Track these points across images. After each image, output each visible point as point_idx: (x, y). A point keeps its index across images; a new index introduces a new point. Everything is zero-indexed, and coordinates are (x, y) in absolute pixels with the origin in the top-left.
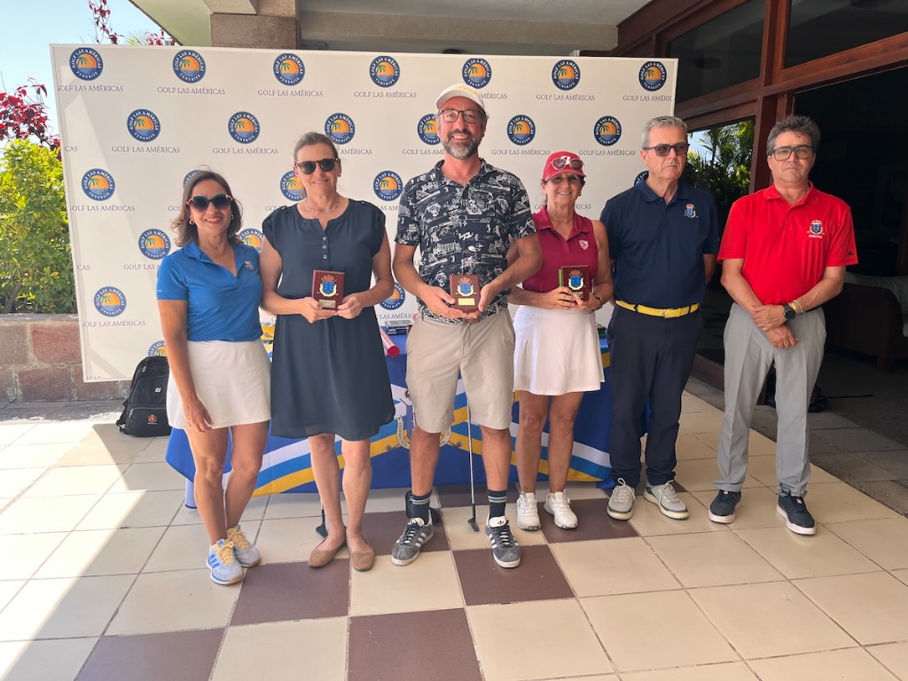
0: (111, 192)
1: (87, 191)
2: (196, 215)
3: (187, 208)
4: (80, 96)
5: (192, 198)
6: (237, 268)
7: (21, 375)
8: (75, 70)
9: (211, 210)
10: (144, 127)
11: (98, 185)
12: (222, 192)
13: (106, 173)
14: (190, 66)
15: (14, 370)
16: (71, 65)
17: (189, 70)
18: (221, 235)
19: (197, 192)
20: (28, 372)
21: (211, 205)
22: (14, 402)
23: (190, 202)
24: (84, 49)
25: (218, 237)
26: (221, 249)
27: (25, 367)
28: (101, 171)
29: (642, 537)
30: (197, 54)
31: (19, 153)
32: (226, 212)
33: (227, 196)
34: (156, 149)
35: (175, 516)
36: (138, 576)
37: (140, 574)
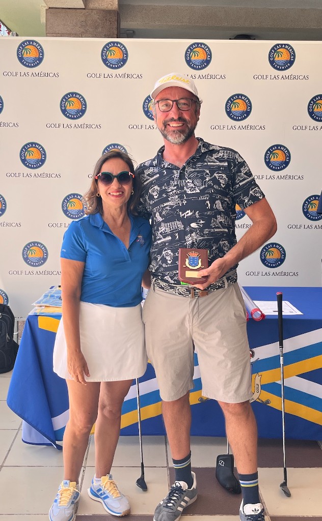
3: (96, 182)
5: (101, 174)
9: (115, 184)
12: (127, 170)
17: (30, 57)
21: (115, 180)
23: (98, 177)
30: (37, 43)
32: (127, 188)
33: (130, 173)
35: (6, 457)
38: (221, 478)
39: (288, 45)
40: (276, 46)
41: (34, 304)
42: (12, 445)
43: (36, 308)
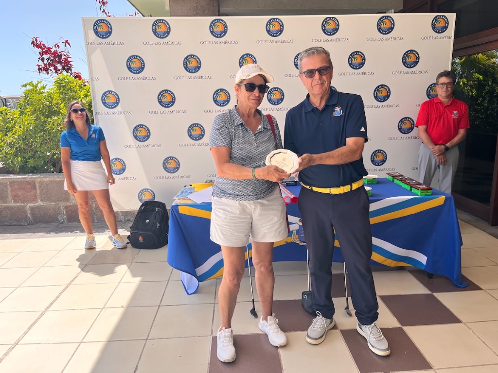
0: (118, 103)
1: (104, 104)
4: (99, 48)
7: (66, 208)
8: (96, 33)
10: (135, 65)
11: (111, 100)
13: (115, 93)
14: (162, 29)
15: (62, 205)
16: (94, 30)
17: (161, 31)
20: (70, 206)
22: (62, 223)
24: (101, 20)
27: (68, 204)
28: (112, 92)
29: (464, 323)
30: (165, 21)
31: (63, 82)
34: (142, 78)
35: (162, 299)
36: (146, 342)
37: (147, 339)
38: (306, 306)
39: (334, 18)
40: (326, 19)
41: (175, 198)
42: (165, 292)
43: (176, 200)
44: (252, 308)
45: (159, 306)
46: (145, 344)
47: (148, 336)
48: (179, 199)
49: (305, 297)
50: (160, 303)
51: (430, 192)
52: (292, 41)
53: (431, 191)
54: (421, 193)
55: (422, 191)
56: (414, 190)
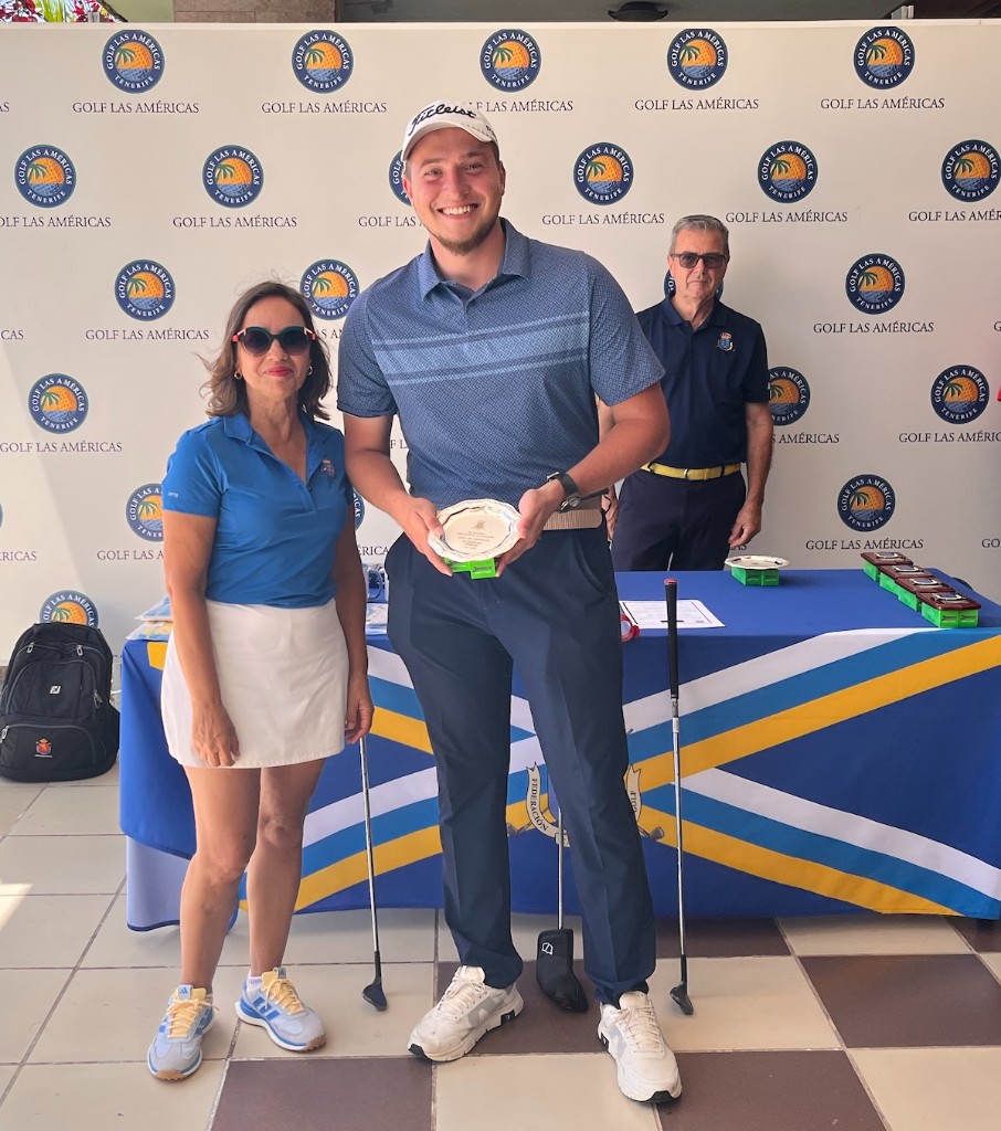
2: (247, 362)
3: (232, 347)
5: (244, 331)
6: (308, 470)
9: (274, 353)
10: (45, 179)
12: (299, 322)
18: (288, 401)
19: (255, 318)
21: (275, 345)
23: (239, 338)
25: (283, 405)
26: (285, 429)
32: (299, 361)
33: (306, 329)
35: (86, 950)
36: (18, 1070)
37: (23, 1063)
40: (684, 34)
41: (141, 618)
42: (100, 926)
43: (146, 625)
44: (371, 980)
45: (75, 969)
46: (15, 1077)
47: (28, 1054)
48: (156, 622)
49: (549, 950)
50: (80, 961)
51: (973, 617)
52: (567, 106)
53: (975, 613)
54: (944, 618)
55: (947, 614)
56: (927, 611)
